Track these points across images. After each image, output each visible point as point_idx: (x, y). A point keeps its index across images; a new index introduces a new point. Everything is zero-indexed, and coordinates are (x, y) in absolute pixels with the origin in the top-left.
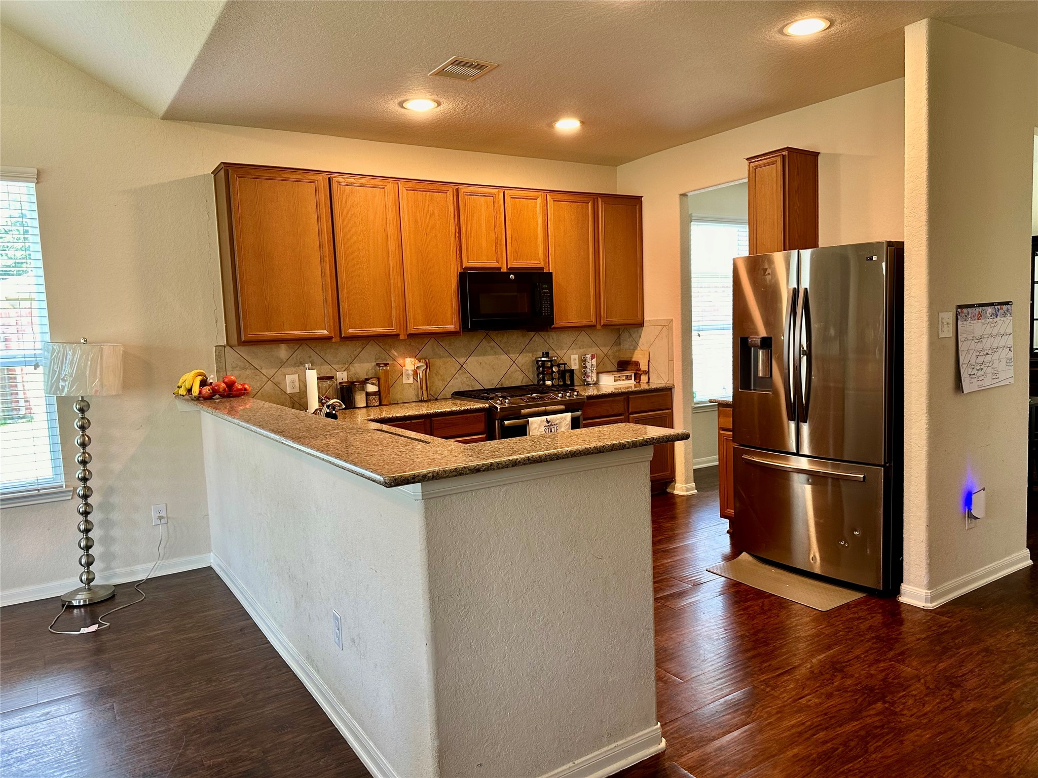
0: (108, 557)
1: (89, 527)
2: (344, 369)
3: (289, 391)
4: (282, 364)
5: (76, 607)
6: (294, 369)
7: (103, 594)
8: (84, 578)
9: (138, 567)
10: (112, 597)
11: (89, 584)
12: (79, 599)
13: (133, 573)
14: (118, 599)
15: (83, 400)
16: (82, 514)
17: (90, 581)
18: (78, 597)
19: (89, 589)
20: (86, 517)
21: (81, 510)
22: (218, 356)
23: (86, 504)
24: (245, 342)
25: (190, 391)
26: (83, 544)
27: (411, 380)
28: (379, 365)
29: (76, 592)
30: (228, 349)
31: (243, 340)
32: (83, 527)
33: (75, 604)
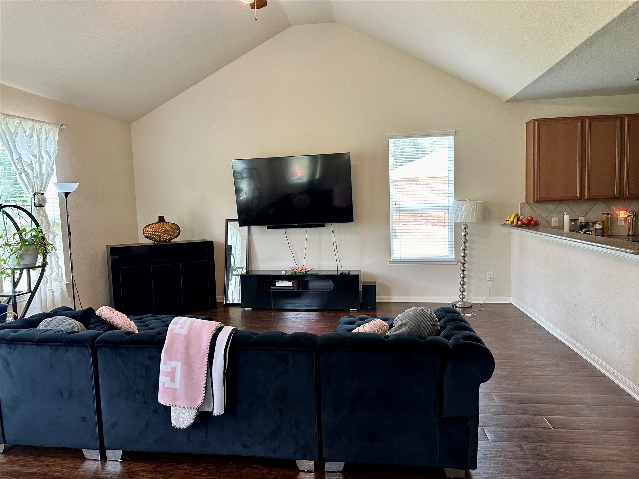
1: (464, 276)
2: (583, 216)
3: (553, 225)
4: (551, 212)
6: (557, 215)
7: (468, 305)
8: (461, 297)
9: (481, 297)
10: (471, 307)
11: (463, 299)
12: (459, 304)
14: (474, 308)
15: (466, 224)
16: (462, 270)
19: (463, 302)
21: (462, 269)
22: (521, 208)
23: (464, 267)
24: (539, 201)
25: (513, 222)
26: (462, 283)
27: (623, 223)
28: (604, 214)
29: (458, 302)
30: (526, 204)
31: (536, 200)
32: (462, 276)
33: (458, 306)
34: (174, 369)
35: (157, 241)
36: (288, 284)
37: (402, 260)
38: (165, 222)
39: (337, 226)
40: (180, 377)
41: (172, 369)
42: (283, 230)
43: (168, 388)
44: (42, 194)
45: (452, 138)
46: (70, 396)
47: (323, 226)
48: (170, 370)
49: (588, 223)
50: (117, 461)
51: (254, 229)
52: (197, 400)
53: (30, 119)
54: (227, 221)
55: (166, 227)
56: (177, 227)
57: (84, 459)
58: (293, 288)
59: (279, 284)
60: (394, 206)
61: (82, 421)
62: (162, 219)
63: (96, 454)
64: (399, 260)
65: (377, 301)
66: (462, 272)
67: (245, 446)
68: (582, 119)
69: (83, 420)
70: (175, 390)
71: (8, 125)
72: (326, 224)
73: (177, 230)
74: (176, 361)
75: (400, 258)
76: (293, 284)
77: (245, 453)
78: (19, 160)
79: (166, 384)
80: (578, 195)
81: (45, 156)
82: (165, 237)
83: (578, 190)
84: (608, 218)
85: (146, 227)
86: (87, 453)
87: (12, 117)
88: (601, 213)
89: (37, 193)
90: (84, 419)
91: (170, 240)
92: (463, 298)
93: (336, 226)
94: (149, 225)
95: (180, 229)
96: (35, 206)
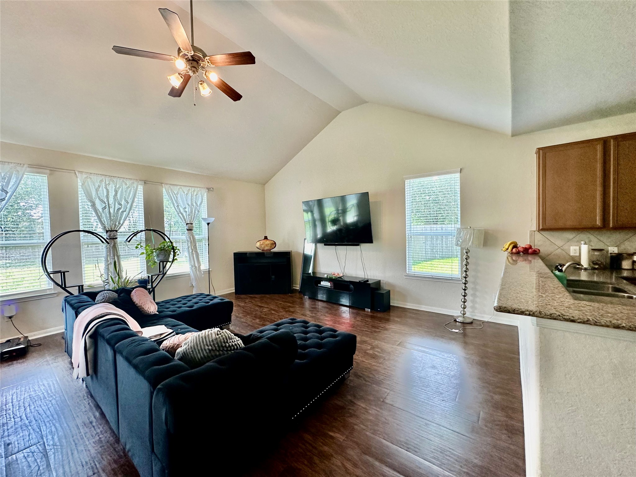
0: (473, 308)
1: (465, 295)
2: (615, 246)
3: (572, 254)
4: (569, 240)
5: (458, 322)
6: (576, 244)
7: (468, 321)
8: (462, 312)
9: (485, 316)
10: (472, 323)
11: (464, 315)
12: (460, 319)
13: (483, 317)
14: (473, 325)
15: (467, 249)
16: (463, 290)
17: (464, 314)
18: (459, 318)
19: (464, 317)
20: (465, 291)
21: (463, 288)
22: (531, 235)
23: (465, 286)
24: (543, 230)
26: (463, 300)
30: (537, 232)
31: (541, 228)
32: (463, 294)
33: (458, 320)
35: (263, 250)
36: (328, 284)
37: (416, 275)
38: (268, 239)
42: (334, 247)
44: (192, 224)
45: (458, 175)
47: (358, 245)
53: (187, 186)
54: (305, 239)
55: (267, 242)
56: (274, 242)
59: (323, 283)
62: (266, 238)
64: (413, 275)
71: (173, 190)
73: (273, 244)
75: (413, 273)
76: (331, 284)
80: (598, 223)
81: (194, 204)
82: (267, 248)
87: (175, 186)
89: (188, 224)
91: (270, 250)
94: (259, 241)
95: (276, 244)
96: (187, 230)
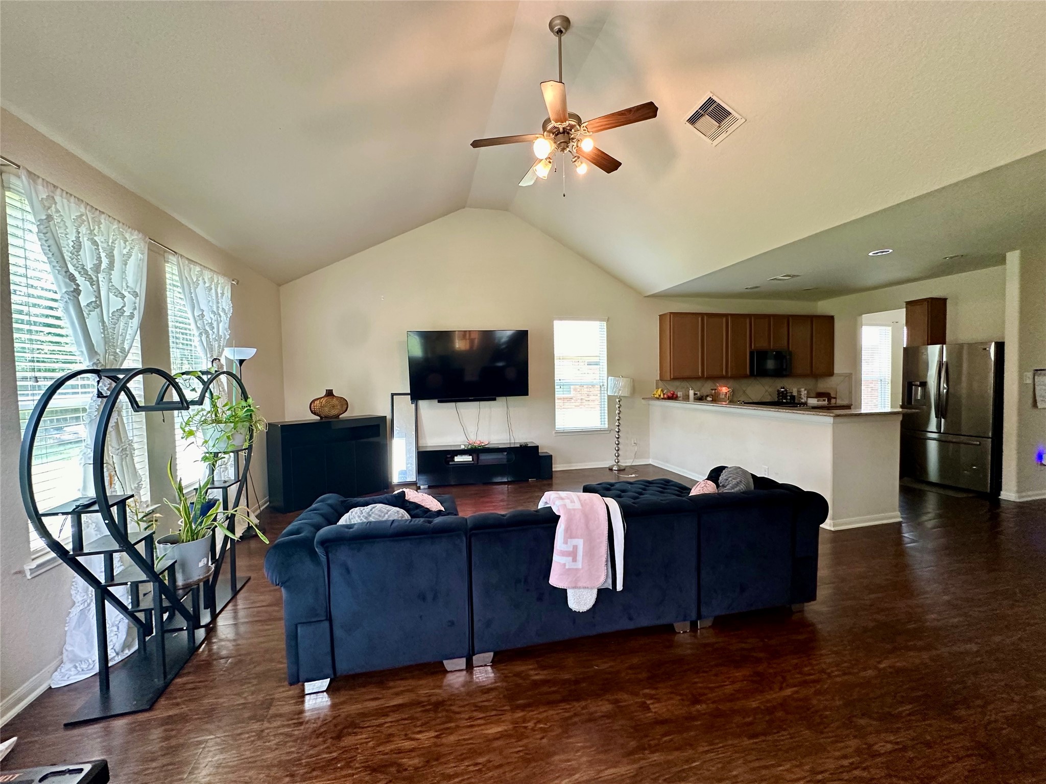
8: (616, 461)
15: (619, 398)
18: (615, 467)
19: (618, 465)
21: (617, 437)
22: (657, 384)
23: (619, 435)
24: (675, 379)
25: (660, 396)
26: (617, 449)
27: (723, 397)
28: (712, 390)
29: (614, 465)
30: (660, 381)
32: (617, 443)
33: (614, 469)
34: (575, 548)
35: (326, 417)
36: (468, 458)
37: (565, 431)
38: (334, 396)
39: (512, 400)
40: (583, 555)
41: (573, 548)
42: (454, 404)
43: (569, 569)
44: (220, 360)
45: (604, 324)
46: (435, 598)
47: (495, 400)
48: (571, 549)
49: (702, 397)
50: (486, 665)
51: (422, 404)
52: (599, 577)
53: (209, 269)
54: (393, 395)
55: (335, 401)
56: (344, 401)
57: (446, 672)
58: (473, 462)
59: (458, 459)
60: (559, 381)
61: (449, 626)
62: (330, 393)
63: (462, 663)
64: (563, 431)
65: (553, 470)
66: (616, 439)
67: (631, 619)
68: (702, 315)
69: (450, 624)
70: (577, 570)
71: (191, 273)
72: (497, 398)
73: (344, 404)
74: (578, 538)
75: (563, 429)
76: (472, 458)
77: (631, 626)
78: (201, 316)
79: (567, 564)
80: (700, 374)
82: (334, 412)
83: (700, 370)
84: (715, 392)
85: (313, 401)
86: (449, 664)
87: (193, 263)
88: (710, 389)
89: (216, 359)
90: (452, 623)
91: (339, 416)
92: (618, 462)
93: (510, 398)
94: (318, 399)
95: (347, 404)
